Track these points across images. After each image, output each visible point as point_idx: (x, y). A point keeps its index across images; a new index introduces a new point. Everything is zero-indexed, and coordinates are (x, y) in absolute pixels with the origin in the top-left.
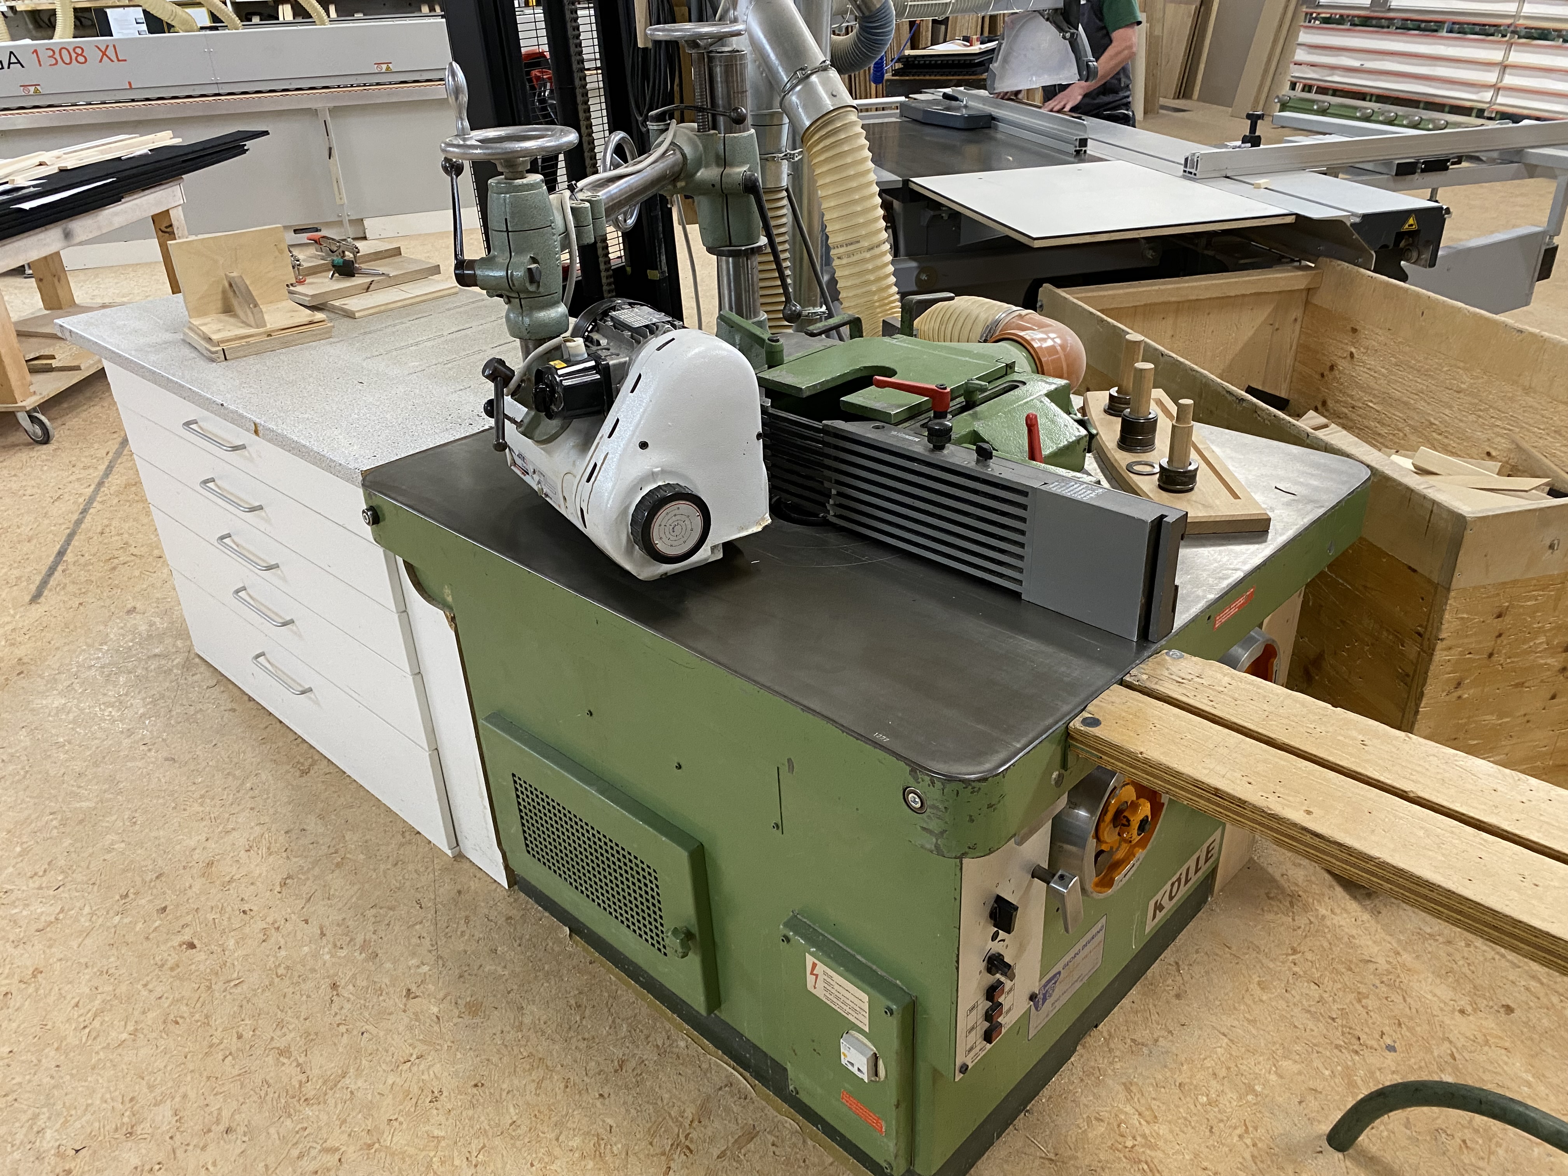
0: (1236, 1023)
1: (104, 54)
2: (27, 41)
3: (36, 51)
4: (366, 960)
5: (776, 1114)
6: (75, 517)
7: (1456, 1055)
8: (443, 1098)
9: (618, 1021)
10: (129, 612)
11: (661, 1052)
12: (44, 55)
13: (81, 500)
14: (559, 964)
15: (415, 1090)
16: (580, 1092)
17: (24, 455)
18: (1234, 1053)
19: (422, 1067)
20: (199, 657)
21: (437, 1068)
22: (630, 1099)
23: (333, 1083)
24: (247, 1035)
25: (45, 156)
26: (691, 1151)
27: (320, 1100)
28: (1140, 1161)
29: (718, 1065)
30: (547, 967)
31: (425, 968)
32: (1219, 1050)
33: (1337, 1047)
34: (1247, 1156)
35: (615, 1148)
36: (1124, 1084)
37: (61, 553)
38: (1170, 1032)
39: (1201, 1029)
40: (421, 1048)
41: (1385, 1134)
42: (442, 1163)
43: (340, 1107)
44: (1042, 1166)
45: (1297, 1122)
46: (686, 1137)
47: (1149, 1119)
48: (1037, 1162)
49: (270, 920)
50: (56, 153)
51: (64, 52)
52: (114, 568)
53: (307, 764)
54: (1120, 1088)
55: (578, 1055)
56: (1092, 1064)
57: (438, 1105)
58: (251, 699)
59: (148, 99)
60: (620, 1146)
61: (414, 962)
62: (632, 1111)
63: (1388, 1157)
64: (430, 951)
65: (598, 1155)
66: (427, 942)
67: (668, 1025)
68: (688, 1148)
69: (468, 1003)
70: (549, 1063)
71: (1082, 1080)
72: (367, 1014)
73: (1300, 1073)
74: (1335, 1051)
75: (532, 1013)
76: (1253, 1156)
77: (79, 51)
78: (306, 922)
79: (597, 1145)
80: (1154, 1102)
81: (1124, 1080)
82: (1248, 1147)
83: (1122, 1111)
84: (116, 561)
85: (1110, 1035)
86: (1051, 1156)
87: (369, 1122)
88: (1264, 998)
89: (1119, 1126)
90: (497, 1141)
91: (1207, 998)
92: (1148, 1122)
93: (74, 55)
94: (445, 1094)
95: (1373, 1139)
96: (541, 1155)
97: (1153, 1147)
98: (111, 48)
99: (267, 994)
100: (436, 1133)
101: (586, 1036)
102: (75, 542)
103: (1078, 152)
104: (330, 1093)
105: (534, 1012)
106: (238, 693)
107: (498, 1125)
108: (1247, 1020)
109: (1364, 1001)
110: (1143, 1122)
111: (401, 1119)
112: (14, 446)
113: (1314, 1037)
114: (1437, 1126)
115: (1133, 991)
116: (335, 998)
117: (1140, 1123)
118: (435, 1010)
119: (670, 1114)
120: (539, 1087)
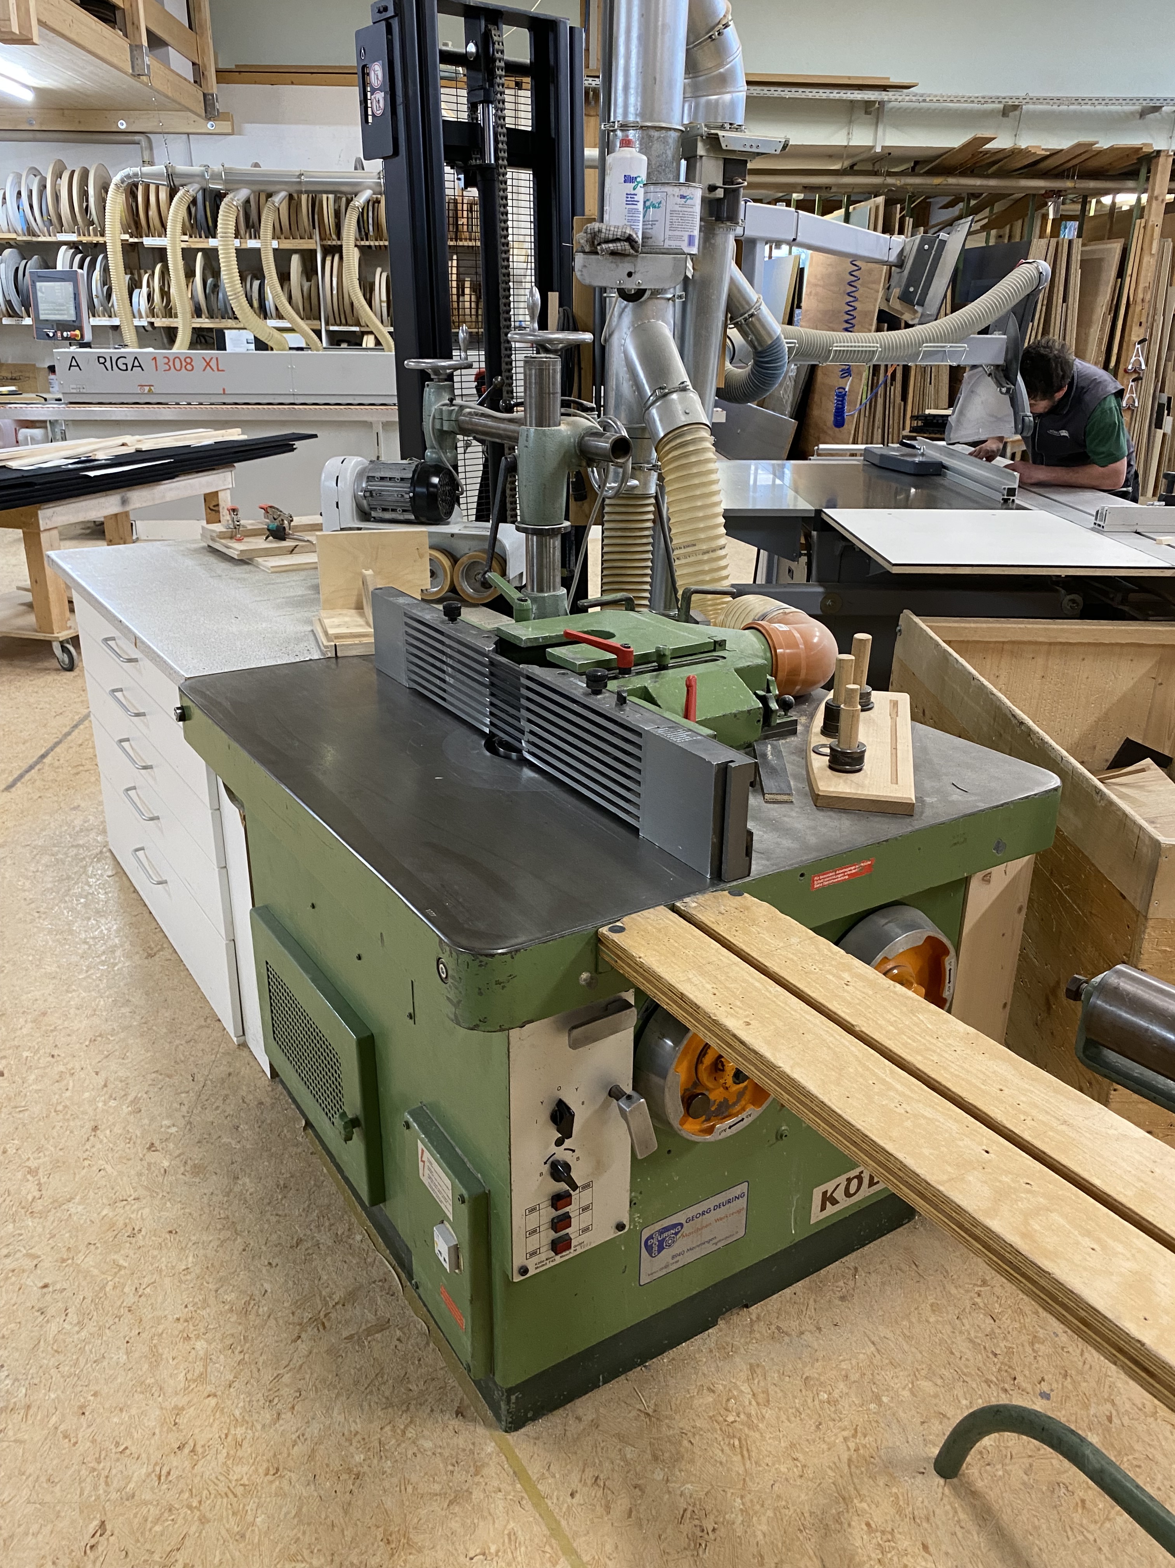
0: (890, 1335)
1: (208, 364)
2: (151, 350)
3: (155, 358)
4: (130, 1113)
5: (413, 1314)
6: (66, 730)
7: (1115, 1419)
8: (140, 1236)
9: (313, 1206)
10: (75, 808)
11: (338, 1240)
12: (161, 361)
13: (77, 717)
14: (285, 1149)
15: (120, 1224)
16: (253, 1257)
17: (50, 678)
18: (875, 1362)
19: (135, 1207)
20: (110, 851)
21: (146, 1211)
22: (293, 1272)
23: (57, 1204)
24: (11, 1151)
25: (127, 439)
26: (324, 1327)
27: (43, 1214)
28: (734, 1437)
29: (381, 1262)
30: (273, 1149)
31: (173, 1130)
32: (861, 1356)
33: (988, 1382)
34: (845, 1457)
35: (261, 1309)
36: (751, 1365)
37: (43, 756)
38: (819, 1329)
39: (852, 1333)
40: (141, 1192)
41: (1000, 1473)
42: (114, 1288)
43: (55, 1224)
44: (636, 1418)
45: (910, 1440)
46: (325, 1316)
47: (760, 1401)
48: (634, 1413)
49: (70, 1066)
50: (138, 437)
51: (177, 360)
52: (77, 774)
53: (155, 950)
54: (745, 1367)
55: (266, 1226)
56: (728, 1339)
57: (133, 1240)
58: (135, 891)
59: (236, 404)
60: (266, 1309)
61: (166, 1122)
62: (291, 1283)
63: (992, 1496)
64: (184, 1117)
65: (245, 1312)
66: (184, 1109)
67: (354, 1219)
68: (323, 1324)
69: (195, 1166)
70: (239, 1228)
71: (711, 1351)
72: (110, 1155)
73: (936, 1396)
74: (984, 1386)
75: (244, 1185)
76: (850, 1460)
77: (188, 360)
78: (97, 1073)
79: (247, 1303)
80: (773, 1387)
81: (752, 1361)
82: (849, 1449)
83: (736, 1387)
84: (81, 768)
85: (758, 1318)
86: (650, 1411)
87: (72, 1241)
88: (931, 1320)
89: (728, 1400)
90: (167, 1280)
91: (872, 1306)
92: (758, 1404)
93: (184, 364)
94: (143, 1233)
95: (985, 1475)
96: (196, 1300)
97: (752, 1427)
98: (214, 361)
99: (41, 1123)
100: (121, 1262)
101: (280, 1213)
102: (57, 750)
103: (1006, 501)
104: (53, 1211)
105: (247, 1182)
106: (128, 884)
107: (173, 1267)
108: (904, 1335)
109: (1037, 1346)
110: (754, 1403)
111: (98, 1245)
112: (46, 669)
113: (967, 1367)
114: (1059, 1480)
115: (799, 1284)
116: (92, 1138)
117: (750, 1403)
118: (166, 1164)
119: (321, 1292)
120: (221, 1245)
